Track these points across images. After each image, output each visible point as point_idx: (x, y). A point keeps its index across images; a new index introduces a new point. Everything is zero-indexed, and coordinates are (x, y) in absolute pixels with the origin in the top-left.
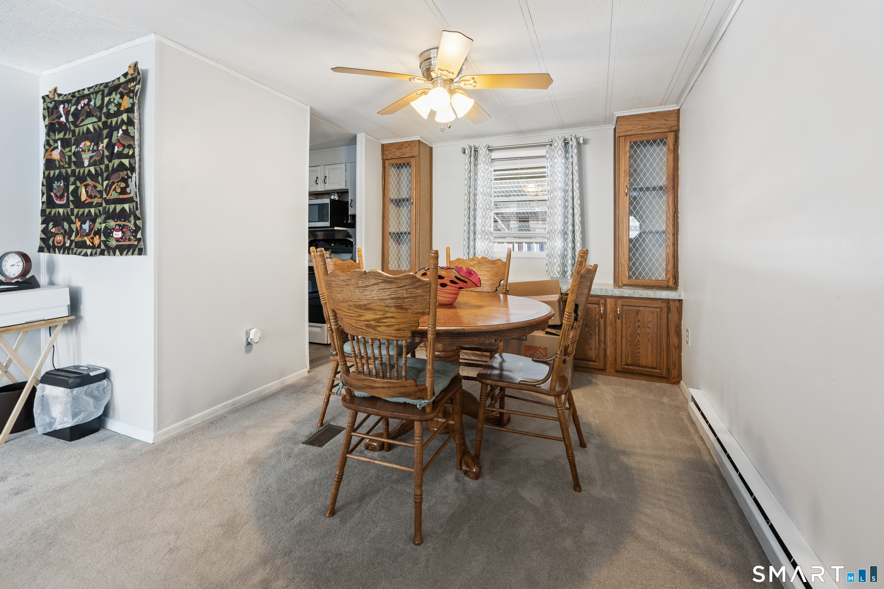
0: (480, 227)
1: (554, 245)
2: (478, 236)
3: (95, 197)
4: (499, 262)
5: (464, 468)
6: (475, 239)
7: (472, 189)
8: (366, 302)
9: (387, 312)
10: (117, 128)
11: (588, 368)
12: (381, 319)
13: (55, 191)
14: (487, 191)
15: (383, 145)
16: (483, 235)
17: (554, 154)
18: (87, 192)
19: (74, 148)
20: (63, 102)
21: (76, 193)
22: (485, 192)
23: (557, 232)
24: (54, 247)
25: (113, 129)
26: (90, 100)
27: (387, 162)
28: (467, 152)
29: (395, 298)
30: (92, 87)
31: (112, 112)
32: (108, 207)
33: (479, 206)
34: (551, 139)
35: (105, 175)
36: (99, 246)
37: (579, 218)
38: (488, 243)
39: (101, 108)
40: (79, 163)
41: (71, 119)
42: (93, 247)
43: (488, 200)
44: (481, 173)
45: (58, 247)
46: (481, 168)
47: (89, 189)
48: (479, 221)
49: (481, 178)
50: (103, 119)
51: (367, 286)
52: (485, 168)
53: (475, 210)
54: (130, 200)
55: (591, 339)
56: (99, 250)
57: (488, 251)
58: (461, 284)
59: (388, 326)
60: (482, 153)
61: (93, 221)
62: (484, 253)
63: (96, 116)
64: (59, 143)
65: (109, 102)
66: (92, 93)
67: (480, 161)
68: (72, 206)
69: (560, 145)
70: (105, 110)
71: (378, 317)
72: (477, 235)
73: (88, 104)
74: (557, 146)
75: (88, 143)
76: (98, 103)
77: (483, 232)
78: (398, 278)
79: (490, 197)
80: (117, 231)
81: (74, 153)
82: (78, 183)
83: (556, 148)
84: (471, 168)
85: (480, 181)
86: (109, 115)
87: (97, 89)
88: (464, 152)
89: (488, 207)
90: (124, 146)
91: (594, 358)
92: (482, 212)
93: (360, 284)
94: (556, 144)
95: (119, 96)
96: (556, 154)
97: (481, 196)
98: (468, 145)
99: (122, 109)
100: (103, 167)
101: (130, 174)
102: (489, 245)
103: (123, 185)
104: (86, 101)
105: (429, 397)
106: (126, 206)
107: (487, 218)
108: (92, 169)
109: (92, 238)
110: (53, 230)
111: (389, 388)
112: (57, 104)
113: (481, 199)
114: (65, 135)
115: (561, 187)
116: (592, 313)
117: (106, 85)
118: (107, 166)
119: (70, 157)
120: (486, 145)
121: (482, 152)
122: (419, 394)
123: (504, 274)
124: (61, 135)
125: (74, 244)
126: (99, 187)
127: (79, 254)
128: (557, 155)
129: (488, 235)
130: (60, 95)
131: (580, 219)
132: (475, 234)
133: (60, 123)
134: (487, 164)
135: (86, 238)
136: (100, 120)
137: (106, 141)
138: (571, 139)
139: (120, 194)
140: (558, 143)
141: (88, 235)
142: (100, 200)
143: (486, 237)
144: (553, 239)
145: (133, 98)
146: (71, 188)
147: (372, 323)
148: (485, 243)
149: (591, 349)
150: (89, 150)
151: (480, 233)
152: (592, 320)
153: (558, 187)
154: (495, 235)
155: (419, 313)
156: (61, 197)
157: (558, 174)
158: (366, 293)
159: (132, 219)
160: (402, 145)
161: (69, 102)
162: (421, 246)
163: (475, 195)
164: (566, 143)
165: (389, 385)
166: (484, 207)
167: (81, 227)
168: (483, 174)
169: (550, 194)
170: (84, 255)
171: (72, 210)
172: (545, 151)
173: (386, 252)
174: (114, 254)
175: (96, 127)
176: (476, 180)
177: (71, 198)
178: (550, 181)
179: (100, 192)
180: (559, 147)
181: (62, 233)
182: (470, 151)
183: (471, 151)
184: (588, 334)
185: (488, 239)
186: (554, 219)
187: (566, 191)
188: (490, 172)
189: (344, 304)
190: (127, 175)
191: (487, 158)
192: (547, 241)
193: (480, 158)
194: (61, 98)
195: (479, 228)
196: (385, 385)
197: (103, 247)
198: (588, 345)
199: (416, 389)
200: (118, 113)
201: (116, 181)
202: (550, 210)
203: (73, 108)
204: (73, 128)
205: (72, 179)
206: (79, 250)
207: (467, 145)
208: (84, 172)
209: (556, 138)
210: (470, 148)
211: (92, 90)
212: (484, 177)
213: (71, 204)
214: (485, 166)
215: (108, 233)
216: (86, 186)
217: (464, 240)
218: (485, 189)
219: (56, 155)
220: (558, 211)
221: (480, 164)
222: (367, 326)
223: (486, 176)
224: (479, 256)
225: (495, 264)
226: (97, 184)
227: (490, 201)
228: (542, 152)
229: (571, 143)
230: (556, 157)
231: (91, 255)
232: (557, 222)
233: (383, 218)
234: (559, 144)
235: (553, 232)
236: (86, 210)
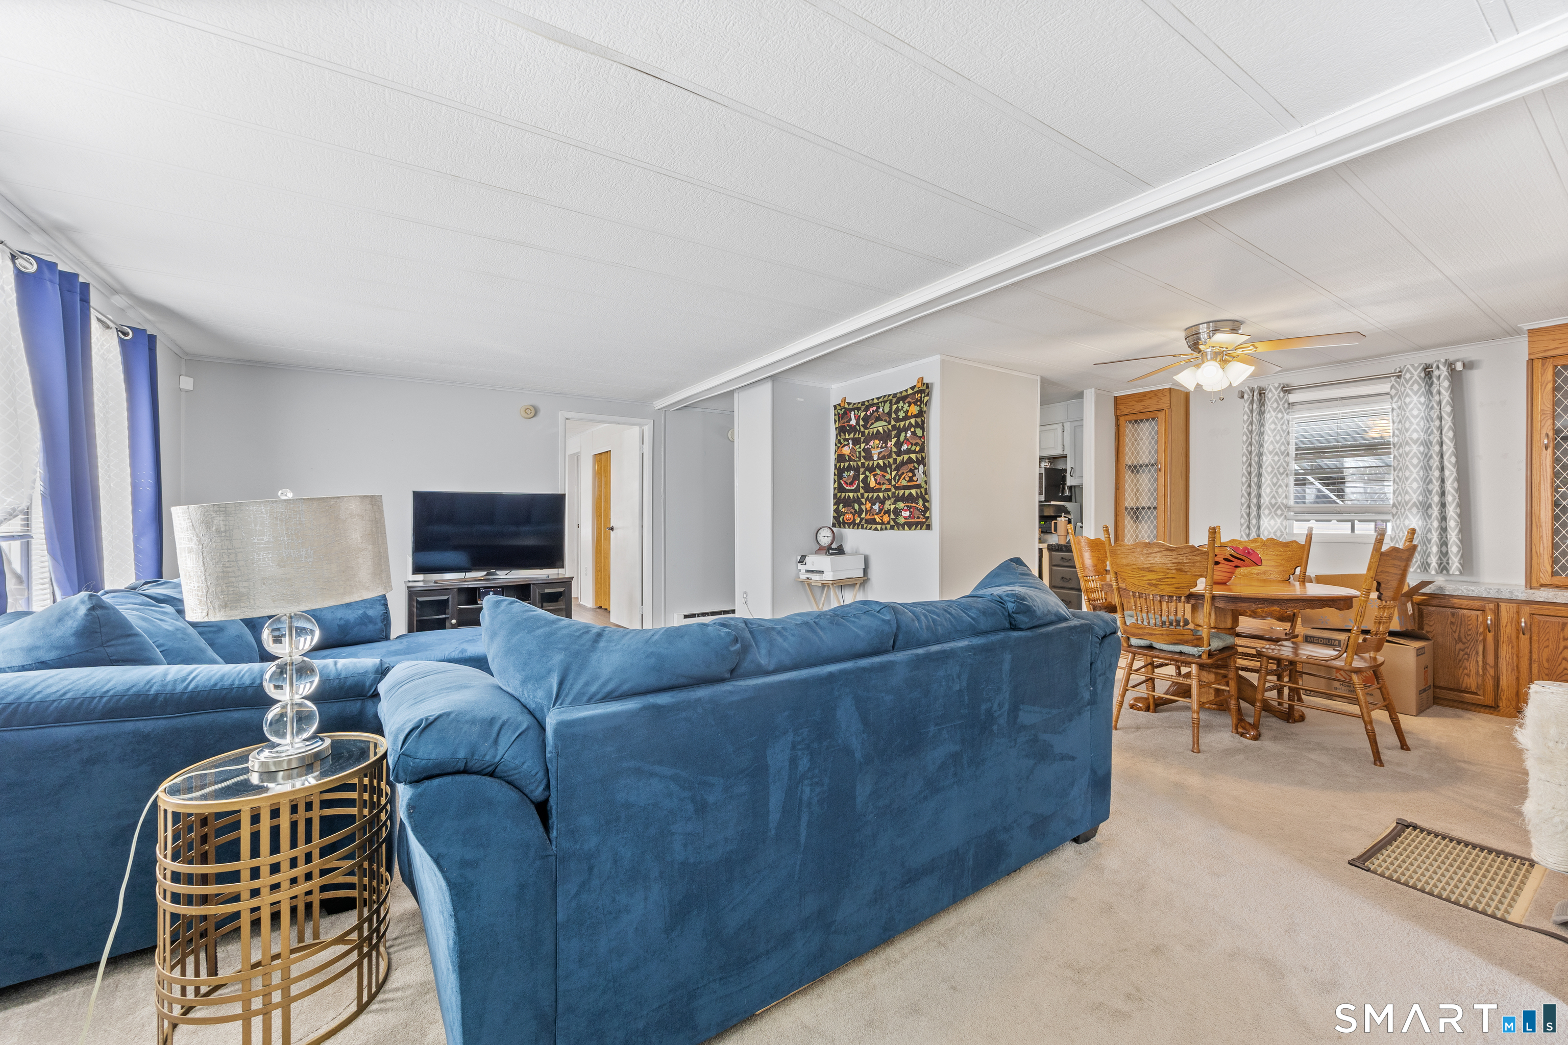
0: (1267, 499)
1: (1404, 524)
2: (1265, 512)
3: (884, 484)
4: (1295, 544)
5: (1240, 730)
6: (1259, 516)
7: (1255, 447)
8: (1149, 565)
9: (1168, 573)
10: (906, 430)
11: (1462, 702)
12: (1162, 578)
13: (844, 479)
14: (1280, 449)
15: (1116, 398)
16: (1273, 510)
17: (1405, 390)
18: (876, 480)
19: (863, 445)
20: (853, 409)
21: (865, 480)
22: (1277, 450)
23: (1409, 505)
24: (844, 523)
25: (900, 431)
26: (878, 408)
27: (1122, 419)
28: (1246, 396)
29: (1176, 563)
30: (881, 397)
31: (901, 417)
32: (897, 492)
33: (1266, 470)
34: (1400, 367)
35: (894, 467)
36: (889, 523)
37: (1453, 483)
38: (1282, 521)
39: (889, 414)
40: (869, 457)
41: (861, 423)
42: (883, 523)
43: (1282, 460)
44: (1271, 424)
45: (847, 523)
46: (1270, 418)
47: (878, 478)
48: (1266, 491)
49: (1270, 432)
50: (893, 423)
51: (1151, 553)
52: (1277, 418)
53: (1260, 475)
54: (919, 486)
55: (1468, 660)
56: (888, 526)
57: (1282, 532)
58: (1237, 562)
59: (1168, 585)
60: (1272, 397)
61: (883, 503)
62: (1275, 535)
63: (885, 421)
64: (851, 442)
65: (897, 410)
66: (881, 402)
67: (1269, 407)
68: (862, 491)
69: (1416, 377)
70: (894, 416)
71: (1160, 577)
72: (1264, 510)
73: (877, 411)
74: (1411, 378)
75: (877, 442)
76: (887, 410)
77: (1273, 506)
78: (1179, 548)
79: (1286, 456)
80: (906, 511)
81: (864, 450)
82: (867, 473)
83: (1407, 381)
84: (1254, 419)
85: (1269, 435)
86: (898, 420)
87: (886, 399)
88: (1242, 397)
89: (1281, 470)
90: (912, 444)
91: (1473, 689)
92: (1272, 478)
93: (1145, 551)
94: (1408, 376)
95: (907, 404)
96: (1408, 390)
97: (1270, 457)
98: (1249, 387)
99: (909, 414)
100: (891, 460)
101: (917, 466)
102: (1284, 523)
103: (910, 474)
104: (875, 408)
105: (1205, 645)
106: (913, 492)
107: (1280, 486)
108: (881, 462)
109: (882, 517)
110: (843, 510)
111: (1168, 635)
112: (847, 412)
113: (1270, 460)
114: (854, 435)
115: (1418, 439)
116: (1469, 623)
117: (895, 395)
118: (895, 460)
119: (860, 453)
120: (1280, 385)
121: (1272, 395)
122: (1195, 642)
123: (1302, 559)
124: (852, 436)
125: (864, 521)
126: (888, 477)
127: (870, 529)
128: (1410, 392)
129: (1282, 510)
130: (849, 404)
131: (1456, 485)
132: (1259, 507)
133: (850, 426)
134: (1280, 411)
135: (876, 517)
136: (889, 423)
137: (894, 440)
138: (1438, 367)
139: (908, 481)
140: (1411, 373)
141: (877, 514)
142: (889, 487)
143: (1279, 512)
144: (1402, 515)
145: (920, 406)
146: (862, 477)
147: (1154, 582)
148: (1275, 521)
149: (1468, 675)
150: (878, 447)
151: (1267, 507)
152: (1469, 633)
153: (1411, 439)
154: (1297, 510)
155: (1197, 575)
156: (851, 484)
157: (1413, 420)
158: (1150, 558)
159: (921, 502)
160: (1145, 396)
161: (858, 409)
162: (1173, 525)
163: (1260, 455)
164: (1428, 372)
165: (1168, 632)
166: (1276, 471)
167: (871, 508)
168: (1273, 426)
169: (1398, 449)
170: (874, 530)
171: (862, 495)
172: (1389, 385)
173: (1120, 532)
174: (904, 529)
175: (886, 429)
176: (1261, 434)
177: (861, 485)
178: (1398, 429)
179: (889, 480)
180: (1414, 379)
181: (851, 513)
182: (1251, 395)
183: (1253, 395)
184: (1462, 653)
185: (1282, 515)
186: (1403, 486)
187: (1427, 444)
188: (1286, 422)
189: (1127, 568)
190: (914, 466)
191: (1281, 403)
192: (1391, 518)
193: (1269, 404)
194: (851, 406)
195: (1265, 500)
196: (1164, 633)
197: (892, 523)
198: (1461, 670)
199: (1193, 637)
200: (906, 418)
201: (905, 471)
202: (1398, 473)
203: (863, 414)
204: (862, 429)
205: (862, 470)
206: (869, 526)
207: (1246, 388)
208: (873, 464)
209: (1409, 366)
210: (1253, 390)
211: (881, 400)
212: (1275, 430)
213: (861, 489)
214: (1277, 414)
215: (897, 512)
216: (874, 476)
217: (1242, 516)
218: (1277, 446)
219: (846, 451)
220: (1411, 475)
221: (1269, 411)
222: (1149, 584)
223: (1279, 428)
224: (1265, 535)
225: (1288, 547)
226: (885, 474)
227: (1285, 461)
228: (1384, 387)
229: (1436, 373)
230: (1408, 395)
231: (882, 529)
232: (1409, 490)
233: (1117, 489)
234: (1417, 374)
235: (1403, 506)
236: (875, 495)
